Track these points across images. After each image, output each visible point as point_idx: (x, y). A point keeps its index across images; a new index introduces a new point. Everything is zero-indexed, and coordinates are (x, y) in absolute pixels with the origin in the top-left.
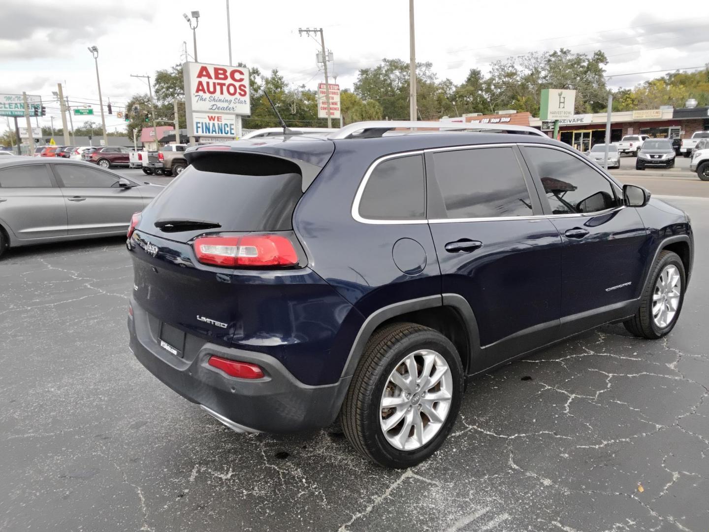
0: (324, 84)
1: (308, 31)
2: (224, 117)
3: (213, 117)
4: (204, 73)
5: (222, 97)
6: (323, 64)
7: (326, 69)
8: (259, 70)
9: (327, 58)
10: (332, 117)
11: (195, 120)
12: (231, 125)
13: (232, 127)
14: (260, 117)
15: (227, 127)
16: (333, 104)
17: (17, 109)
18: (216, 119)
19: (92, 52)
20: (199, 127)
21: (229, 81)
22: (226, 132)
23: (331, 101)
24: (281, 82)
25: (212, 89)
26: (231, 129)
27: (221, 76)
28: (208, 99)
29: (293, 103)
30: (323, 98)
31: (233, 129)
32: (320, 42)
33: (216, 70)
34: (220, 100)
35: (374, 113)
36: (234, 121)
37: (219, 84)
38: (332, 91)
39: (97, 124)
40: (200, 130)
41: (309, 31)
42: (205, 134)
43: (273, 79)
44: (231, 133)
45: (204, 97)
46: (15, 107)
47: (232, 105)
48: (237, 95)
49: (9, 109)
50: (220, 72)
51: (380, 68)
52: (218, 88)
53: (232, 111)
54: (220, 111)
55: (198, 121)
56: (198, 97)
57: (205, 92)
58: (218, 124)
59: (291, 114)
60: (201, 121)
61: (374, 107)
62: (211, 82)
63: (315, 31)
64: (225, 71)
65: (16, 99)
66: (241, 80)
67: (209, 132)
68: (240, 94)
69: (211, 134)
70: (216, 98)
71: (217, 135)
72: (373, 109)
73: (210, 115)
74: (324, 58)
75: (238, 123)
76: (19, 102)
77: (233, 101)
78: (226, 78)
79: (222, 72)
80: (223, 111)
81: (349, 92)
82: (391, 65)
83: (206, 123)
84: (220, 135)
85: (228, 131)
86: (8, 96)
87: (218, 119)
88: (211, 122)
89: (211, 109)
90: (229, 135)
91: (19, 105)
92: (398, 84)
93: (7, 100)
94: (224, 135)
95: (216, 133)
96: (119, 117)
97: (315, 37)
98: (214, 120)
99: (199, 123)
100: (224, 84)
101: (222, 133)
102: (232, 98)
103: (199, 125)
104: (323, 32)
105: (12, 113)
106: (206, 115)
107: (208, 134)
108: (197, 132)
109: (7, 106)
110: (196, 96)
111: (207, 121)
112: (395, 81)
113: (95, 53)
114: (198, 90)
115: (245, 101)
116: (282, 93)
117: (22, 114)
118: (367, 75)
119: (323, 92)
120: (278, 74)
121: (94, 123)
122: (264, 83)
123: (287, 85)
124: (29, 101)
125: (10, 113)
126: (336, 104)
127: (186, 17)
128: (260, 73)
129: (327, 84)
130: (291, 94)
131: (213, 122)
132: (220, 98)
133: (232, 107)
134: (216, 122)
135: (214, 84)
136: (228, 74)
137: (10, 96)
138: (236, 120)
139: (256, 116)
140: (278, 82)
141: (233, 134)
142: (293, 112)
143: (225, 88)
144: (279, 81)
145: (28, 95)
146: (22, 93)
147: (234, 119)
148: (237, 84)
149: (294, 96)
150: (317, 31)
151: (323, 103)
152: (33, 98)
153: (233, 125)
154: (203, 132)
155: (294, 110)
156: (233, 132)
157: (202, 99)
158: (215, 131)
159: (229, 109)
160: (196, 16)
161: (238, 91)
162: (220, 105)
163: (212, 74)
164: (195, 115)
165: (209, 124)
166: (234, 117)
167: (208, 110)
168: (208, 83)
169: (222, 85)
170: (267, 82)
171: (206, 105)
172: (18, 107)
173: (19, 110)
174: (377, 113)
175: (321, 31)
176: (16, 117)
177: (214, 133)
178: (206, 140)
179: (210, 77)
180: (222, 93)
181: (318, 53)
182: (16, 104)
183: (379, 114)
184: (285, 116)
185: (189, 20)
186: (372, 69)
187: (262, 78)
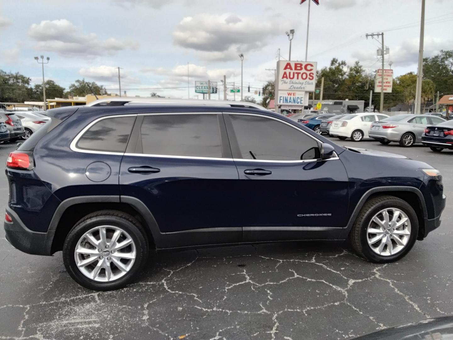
0: (381, 70)
1: (372, 35)
2: (297, 93)
3: (291, 93)
4: (288, 67)
5: (297, 81)
6: (381, 56)
7: (383, 60)
8: (346, 62)
9: (385, 52)
10: (385, 91)
11: (279, 95)
12: (301, 98)
13: (302, 99)
14: (343, 92)
15: (299, 99)
16: (387, 83)
17: (205, 89)
18: (292, 94)
19: (241, 57)
20: (281, 99)
21: (304, 71)
22: (298, 102)
23: (385, 81)
24: (361, 69)
25: (292, 76)
26: (301, 100)
27: (298, 68)
28: (289, 82)
29: (367, 83)
30: (379, 79)
31: (302, 100)
32: (381, 42)
33: (296, 65)
34: (296, 83)
35: (428, 89)
36: (304, 95)
37: (296, 73)
38: (387, 74)
39: (251, 97)
40: (282, 101)
41: (374, 35)
42: (284, 104)
43: (356, 67)
44: (301, 103)
45: (286, 81)
46: (204, 88)
47: (303, 86)
48: (307, 80)
49: (201, 89)
50: (298, 66)
51: (437, 57)
52: (296, 75)
53: (303, 90)
54: (296, 89)
55: (281, 96)
56: (283, 81)
57: (287, 78)
58: (293, 98)
59: (365, 90)
60: (282, 95)
61: (428, 85)
62: (292, 72)
63: (378, 35)
64: (301, 65)
65: (205, 84)
66: (311, 70)
67: (287, 102)
68: (310, 79)
69: (288, 104)
70: (294, 82)
71: (292, 104)
72: (427, 86)
73: (289, 92)
74: (382, 52)
75: (306, 96)
76: (206, 85)
77: (304, 83)
78: (301, 69)
79: (299, 65)
80: (297, 89)
81: (413, 74)
82: (446, 54)
83: (286, 97)
84: (294, 104)
85: (299, 102)
86: (201, 82)
87: (294, 94)
88: (289, 96)
89: (290, 88)
90: (299, 104)
91: (206, 87)
92: (451, 68)
93: (201, 84)
94: (296, 104)
95: (291, 103)
96: (255, 94)
97: (378, 39)
98: (291, 95)
99: (282, 97)
100: (300, 73)
101: (295, 103)
102: (304, 81)
103: (281, 98)
104: (384, 36)
105: (202, 91)
106: (286, 92)
107: (286, 104)
108: (280, 102)
109: (200, 88)
110: (282, 81)
111: (287, 96)
112: (449, 66)
113: (242, 57)
114: (283, 77)
115: (312, 83)
116: (360, 76)
117: (207, 92)
118: (426, 62)
119: (380, 75)
120: (359, 64)
121: (250, 97)
122: (349, 70)
123: (364, 71)
124: (211, 85)
125: (201, 92)
126: (389, 83)
127: (287, 33)
128: (346, 64)
129: (383, 70)
130: (366, 77)
131: (290, 96)
132: (296, 82)
133: (303, 87)
134: (292, 96)
135: (294, 73)
136: (303, 67)
137: (202, 82)
138: (305, 95)
139: (340, 92)
140: (358, 69)
141: (302, 103)
142: (366, 88)
143: (300, 75)
144: (360, 69)
145: (211, 82)
146: (208, 81)
147: (304, 94)
148: (308, 73)
149: (368, 78)
150: (379, 35)
151: (379, 82)
152: (213, 83)
153: (302, 98)
154: (283, 102)
155: (367, 87)
156: (302, 102)
157: (285, 83)
158: (291, 102)
159: (301, 88)
160: (292, 32)
161: (309, 76)
162: (296, 86)
163: (293, 67)
164: (280, 92)
165: (288, 97)
166: (304, 93)
167: (288, 89)
168: (290, 73)
169: (298, 74)
170: (351, 70)
171: (287, 86)
172: (205, 88)
173: (205, 90)
174: (431, 89)
175: (382, 34)
176: (204, 93)
177: (290, 103)
178: (285, 107)
179: (291, 69)
180: (298, 78)
181: (378, 49)
182: (205, 87)
183: (433, 89)
184: (360, 91)
185: (288, 35)
186: (431, 58)
187: (348, 67)
